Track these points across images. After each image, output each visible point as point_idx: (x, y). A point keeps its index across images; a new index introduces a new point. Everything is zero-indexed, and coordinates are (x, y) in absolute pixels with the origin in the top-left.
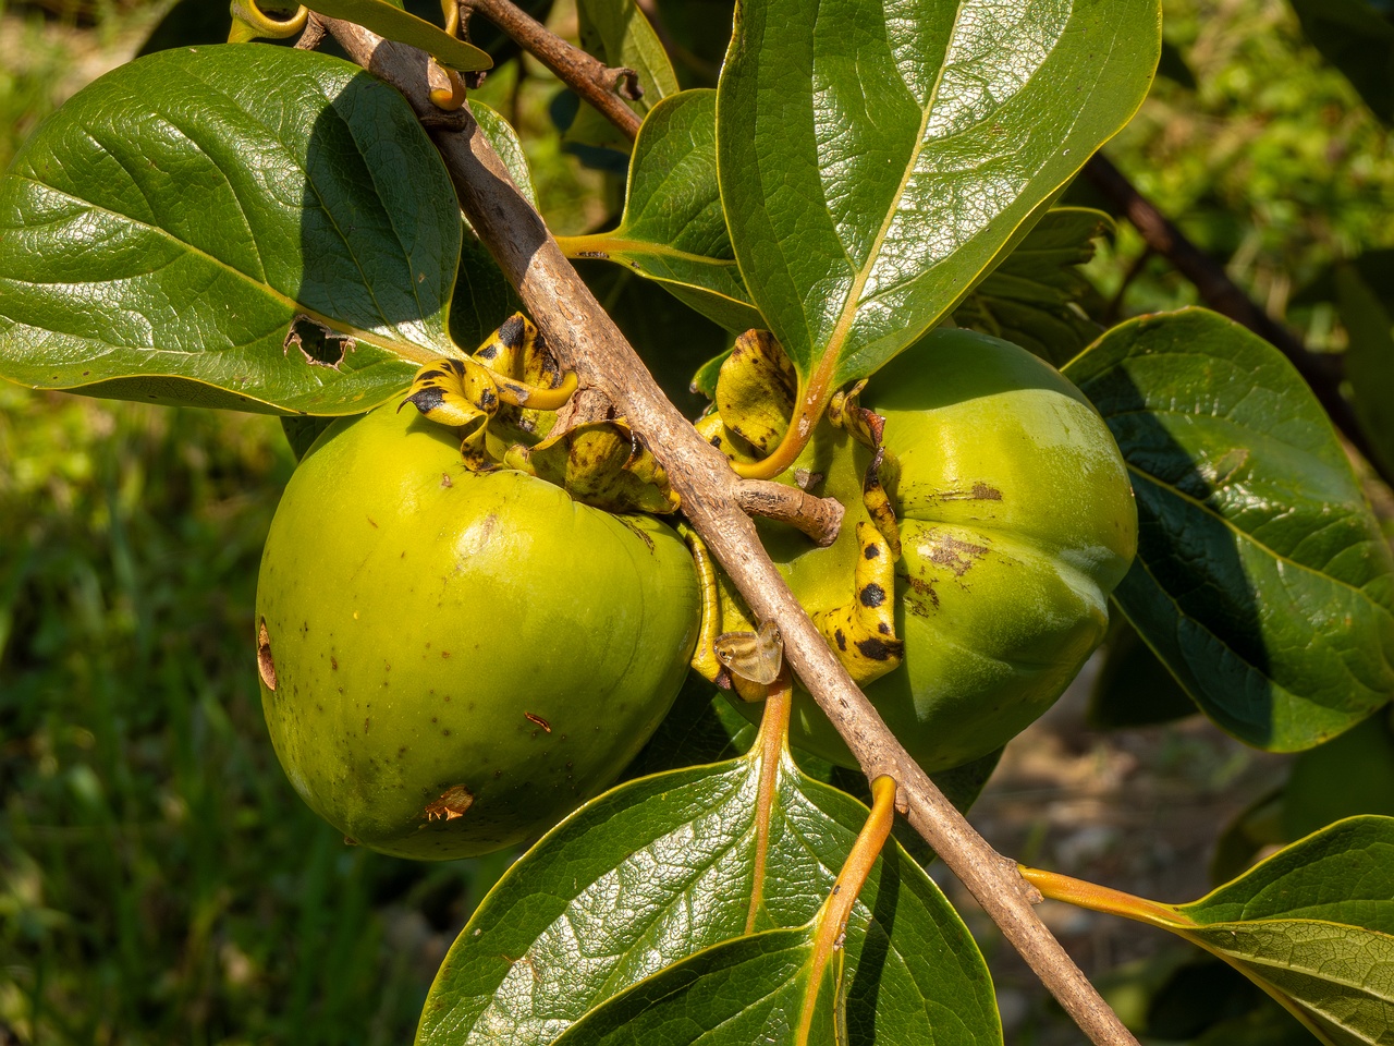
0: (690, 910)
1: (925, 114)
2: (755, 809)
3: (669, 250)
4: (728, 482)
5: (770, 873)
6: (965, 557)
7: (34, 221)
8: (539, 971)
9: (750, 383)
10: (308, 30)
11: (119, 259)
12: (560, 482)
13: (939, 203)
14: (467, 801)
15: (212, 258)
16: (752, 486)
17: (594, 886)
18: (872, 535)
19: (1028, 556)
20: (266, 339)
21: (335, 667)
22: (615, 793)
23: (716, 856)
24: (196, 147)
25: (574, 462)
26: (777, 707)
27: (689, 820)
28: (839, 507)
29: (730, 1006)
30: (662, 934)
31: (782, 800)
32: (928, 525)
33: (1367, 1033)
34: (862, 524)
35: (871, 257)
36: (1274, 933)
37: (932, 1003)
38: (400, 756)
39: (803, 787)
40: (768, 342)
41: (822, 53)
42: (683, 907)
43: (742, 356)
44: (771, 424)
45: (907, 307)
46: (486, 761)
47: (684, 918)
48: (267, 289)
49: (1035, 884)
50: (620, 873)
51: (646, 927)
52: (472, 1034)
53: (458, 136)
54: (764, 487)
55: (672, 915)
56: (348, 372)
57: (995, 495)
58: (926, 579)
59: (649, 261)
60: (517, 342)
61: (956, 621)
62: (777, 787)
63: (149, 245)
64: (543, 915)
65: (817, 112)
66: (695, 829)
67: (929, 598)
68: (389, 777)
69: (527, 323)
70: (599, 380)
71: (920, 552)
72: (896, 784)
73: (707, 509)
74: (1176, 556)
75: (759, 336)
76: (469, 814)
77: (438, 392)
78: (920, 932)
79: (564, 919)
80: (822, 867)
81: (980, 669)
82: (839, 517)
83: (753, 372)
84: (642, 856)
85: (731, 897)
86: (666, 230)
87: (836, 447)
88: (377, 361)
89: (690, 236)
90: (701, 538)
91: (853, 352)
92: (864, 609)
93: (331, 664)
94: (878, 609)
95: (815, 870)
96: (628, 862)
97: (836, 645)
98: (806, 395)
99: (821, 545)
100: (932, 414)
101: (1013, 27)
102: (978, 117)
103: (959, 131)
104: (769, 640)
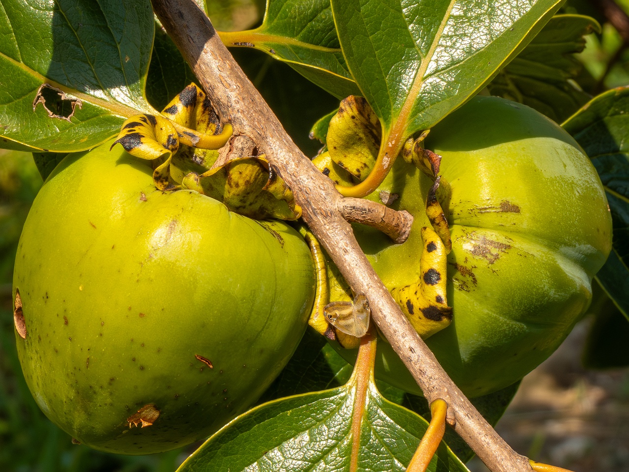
2: (351, 422)
3: (295, 41)
4: (334, 199)
5: (361, 466)
6: (495, 251)
9: (350, 132)
12: (221, 198)
13: (479, 11)
14: (155, 414)
16: (351, 202)
18: (432, 236)
19: (537, 251)
20: (21, 100)
21: (66, 323)
22: (256, 411)
23: (324, 454)
25: (230, 185)
26: (367, 352)
27: (306, 429)
28: (410, 217)
31: (370, 416)
32: (470, 229)
34: (425, 228)
35: (432, 47)
38: (110, 384)
39: (384, 407)
40: (362, 105)
43: (345, 114)
44: (364, 160)
45: (457, 81)
46: (169, 387)
48: (22, 66)
50: (260, 465)
54: (359, 203)
56: (76, 123)
57: (516, 209)
58: (468, 266)
59: (281, 49)
60: (192, 103)
61: (488, 295)
62: (366, 407)
66: (311, 435)
67: (470, 279)
68: (103, 398)
69: (199, 90)
70: (247, 129)
71: (464, 247)
72: (447, 405)
73: (320, 217)
75: (356, 100)
76: (156, 423)
77: (138, 136)
80: (396, 461)
81: (504, 327)
82: (410, 223)
83: (352, 125)
86: (294, 28)
87: (408, 176)
88: (96, 115)
89: (310, 32)
90: (316, 237)
91: (420, 111)
92: (425, 285)
93: (63, 321)
94: (435, 286)
95: (392, 463)
96: (265, 457)
97: (407, 310)
98: (387, 140)
99: (397, 243)
100: (473, 154)
104: (361, 307)
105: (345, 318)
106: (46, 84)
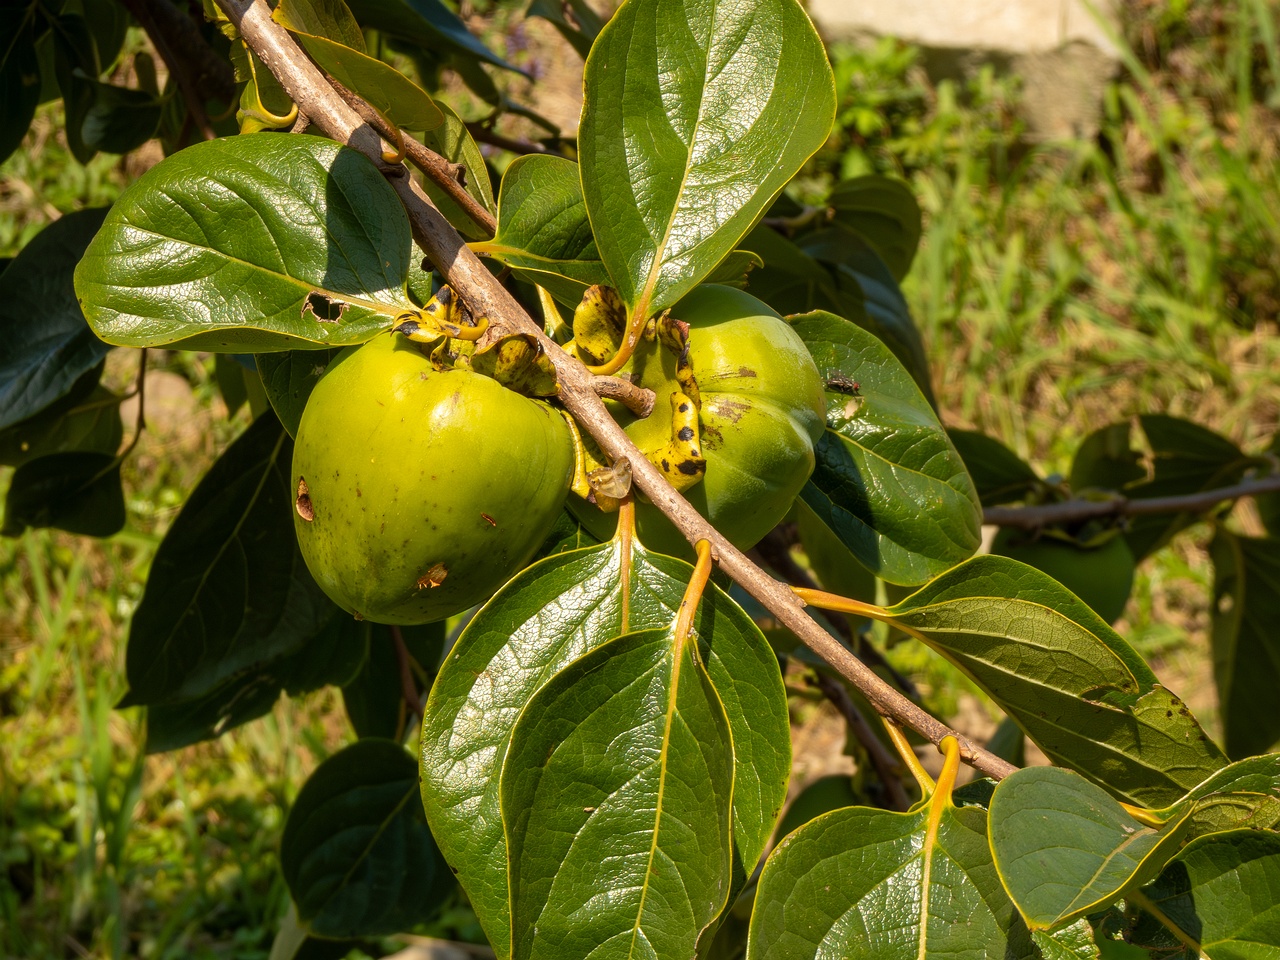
0: (584, 635)
1: (690, 151)
2: (620, 572)
3: (524, 252)
4: (587, 377)
5: (631, 611)
6: (737, 411)
7: (130, 250)
8: (493, 680)
9: (594, 319)
10: (299, 121)
11: (186, 269)
12: (492, 376)
13: (703, 202)
14: (443, 574)
15: (248, 264)
16: (602, 379)
17: (523, 627)
18: (682, 399)
19: (774, 412)
20: (288, 310)
21: (359, 495)
22: (536, 566)
23: (597, 603)
24: (235, 195)
25: (501, 361)
26: (627, 513)
27: (580, 581)
28: (652, 393)
29: (628, 677)
30: (569, 651)
31: (636, 565)
32: (713, 394)
33: (1010, 668)
34: (675, 393)
35: (666, 236)
36: (949, 610)
37: (738, 682)
38: (404, 546)
39: (648, 558)
40: (606, 292)
41: (629, 114)
42: (580, 634)
43: (589, 302)
44: (606, 346)
45: (691, 264)
46: (457, 546)
47: (581, 641)
48: (288, 278)
49: (801, 596)
50: (539, 616)
51: (559, 648)
52: (456, 720)
53: (400, 180)
54: (609, 379)
55: (573, 638)
56: (344, 325)
57: (753, 374)
58: (715, 427)
59: (514, 258)
60: (447, 301)
61: (734, 452)
62: (632, 558)
63: (206, 259)
64: (494, 645)
65: (627, 150)
66: (584, 587)
67: (717, 437)
68: (396, 561)
69: (452, 291)
70: (502, 320)
71: (710, 410)
72: (711, 544)
73: (575, 394)
75: (600, 288)
76: (444, 583)
77: (414, 324)
78: (729, 639)
79: (506, 647)
80: (663, 605)
81: (748, 483)
82: (653, 399)
83: (596, 312)
84: (551, 606)
85: (609, 627)
86: (522, 240)
87: (648, 356)
88: (364, 316)
89: (536, 244)
90: (570, 413)
91: (659, 293)
92: (681, 442)
93: (356, 494)
94: (690, 441)
95: (660, 607)
96: (543, 610)
97: (663, 469)
98: (632, 321)
99: (642, 417)
100: (710, 330)
101: (738, 97)
102: (722, 151)
103: (711, 160)
104: (622, 470)
105: (606, 482)
106: (313, 291)
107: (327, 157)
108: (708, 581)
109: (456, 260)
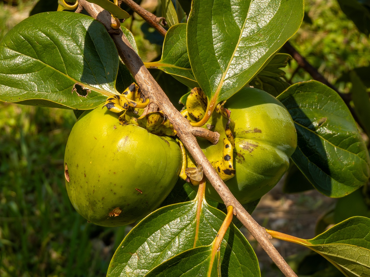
0: (179, 241)
1: (242, 31)
2: (196, 214)
3: (174, 66)
4: (189, 127)
5: (200, 231)
6: (252, 148)
7: (6, 58)
8: (139, 257)
9: (195, 101)
10: (78, 8)
11: (28, 68)
12: (145, 128)
13: (245, 54)
14: (120, 211)
15: (53, 68)
17: (154, 234)
18: (227, 142)
19: (268, 147)
20: (67, 89)
21: (85, 176)
23: (186, 227)
24: (49, 38)
25: (149, 122)
26: (202, 187)
27: (179, 217)
28: (218, 134)
29: (190, 266)
30: (172, 247)
31: (203, 212)
32: (242, 139)
33: (358, 274)
34: (225, 139)
35: (227, 68)
36: (333, 247)
37: (242, 266)
38: (102, 200)
39: (209, 208)
40: (200, 91)
41: (215, 14)
42: (177, 240)
43: (193, 94)
44: (201, 112)
45: (237, 82)
46: (125, 201)
47: (177, 243)
48: (67, 76)
49: (270, 234)
50: (161, 231)
51: (167, 245)
52: (122, 273)
53: (118, 36)
54: (199, 129)
55: (174, 242)
56: (89, 98)
57: (260, 131)
58: (242, 153)
59: (168, 69)
60: (133, 90)
61: (249, 164)
62: (202, 208)
63: (36, 64)
64: (140, 242)
65: (213, 30)
66: (180, 219)
67: (242, 158)
68: (99, 205)
69: (136, 85)
70: (155, 101)
71: (240, 146)
72: (234, 208)
73: (183, 135)
74: (308, 146)
75: (197, 89)
76: (120, 215)
77: (113, 104)
78: (239, 247)
79: (146, 243)
80: (214, 229)
81: (256, 177)
82: (219, 137)
83: (196, 99)
84: (166, 226)
85: (189, 237)
86: (173, 61)
87: (218, 119)
88: (96, 95)
89: (179, 62)
90: (182, 142)
91: (222, 93)
92: (225, 161)
94: (229, 161)
95: (212, 230)
96: (162, 228)
97: (218, 171)
98: (210, 104)
99: (213, 144)
100: (243, 110)
101: (265, 8)
102: (256, 32)
103: (250, 36)
104: (200, 169)
105: (193, 174)
106: (77, 83)
107: (87, 24)
108: (231, 222)
109: (139, 72)
